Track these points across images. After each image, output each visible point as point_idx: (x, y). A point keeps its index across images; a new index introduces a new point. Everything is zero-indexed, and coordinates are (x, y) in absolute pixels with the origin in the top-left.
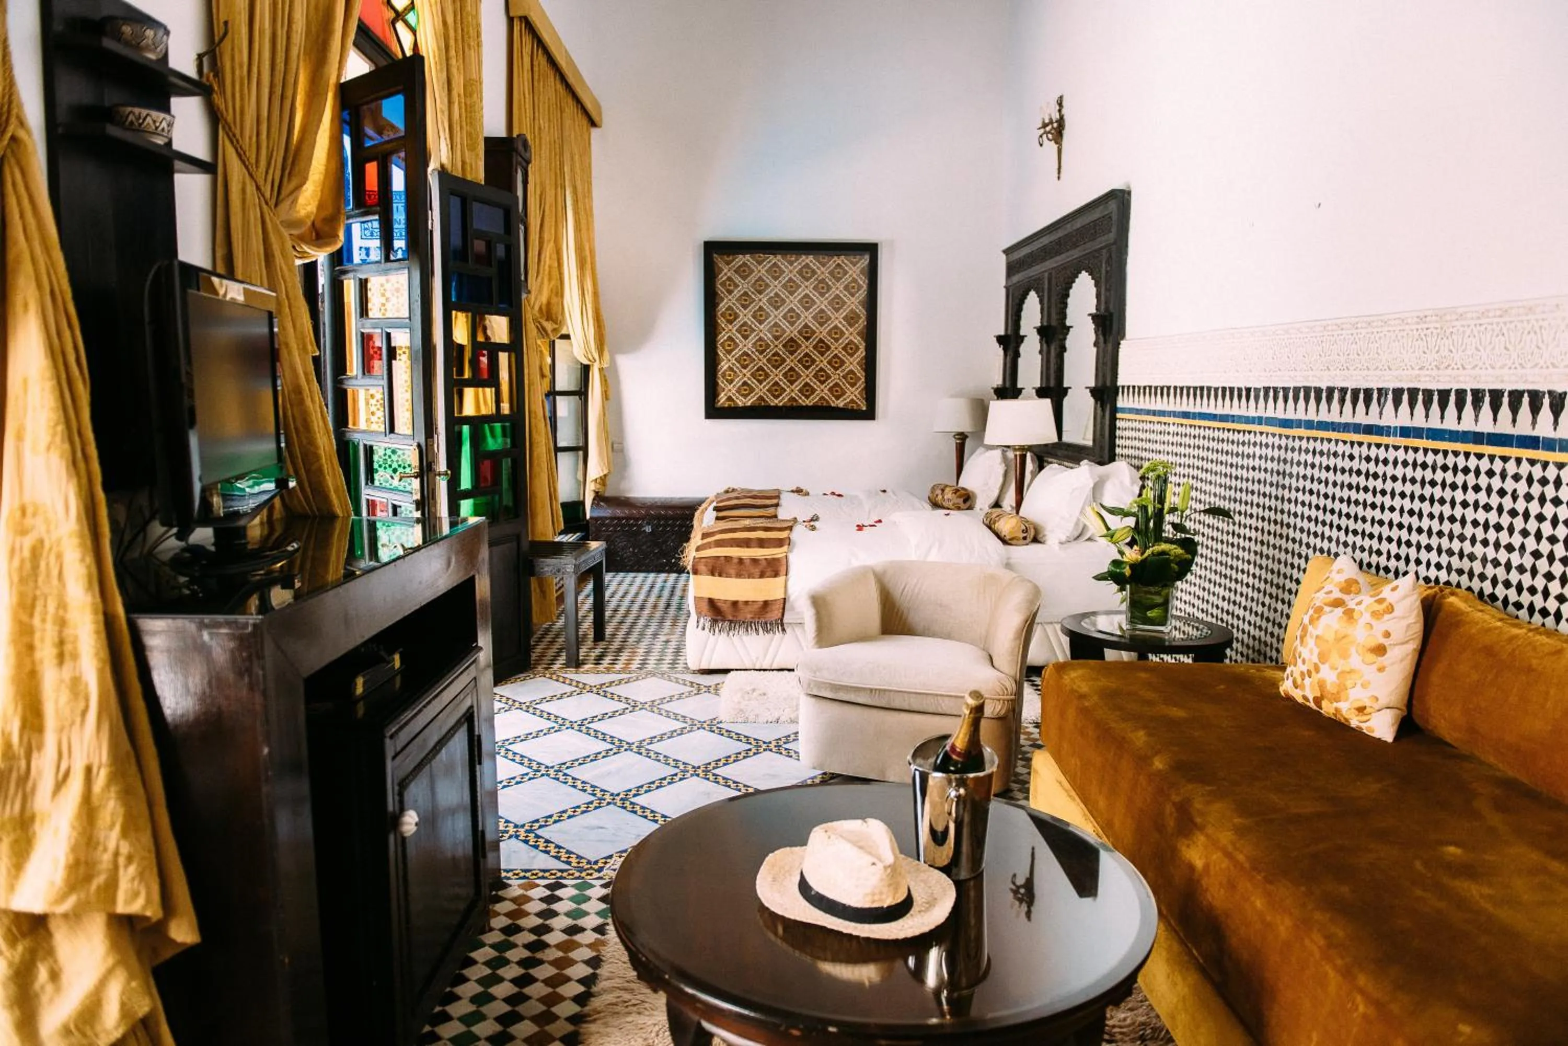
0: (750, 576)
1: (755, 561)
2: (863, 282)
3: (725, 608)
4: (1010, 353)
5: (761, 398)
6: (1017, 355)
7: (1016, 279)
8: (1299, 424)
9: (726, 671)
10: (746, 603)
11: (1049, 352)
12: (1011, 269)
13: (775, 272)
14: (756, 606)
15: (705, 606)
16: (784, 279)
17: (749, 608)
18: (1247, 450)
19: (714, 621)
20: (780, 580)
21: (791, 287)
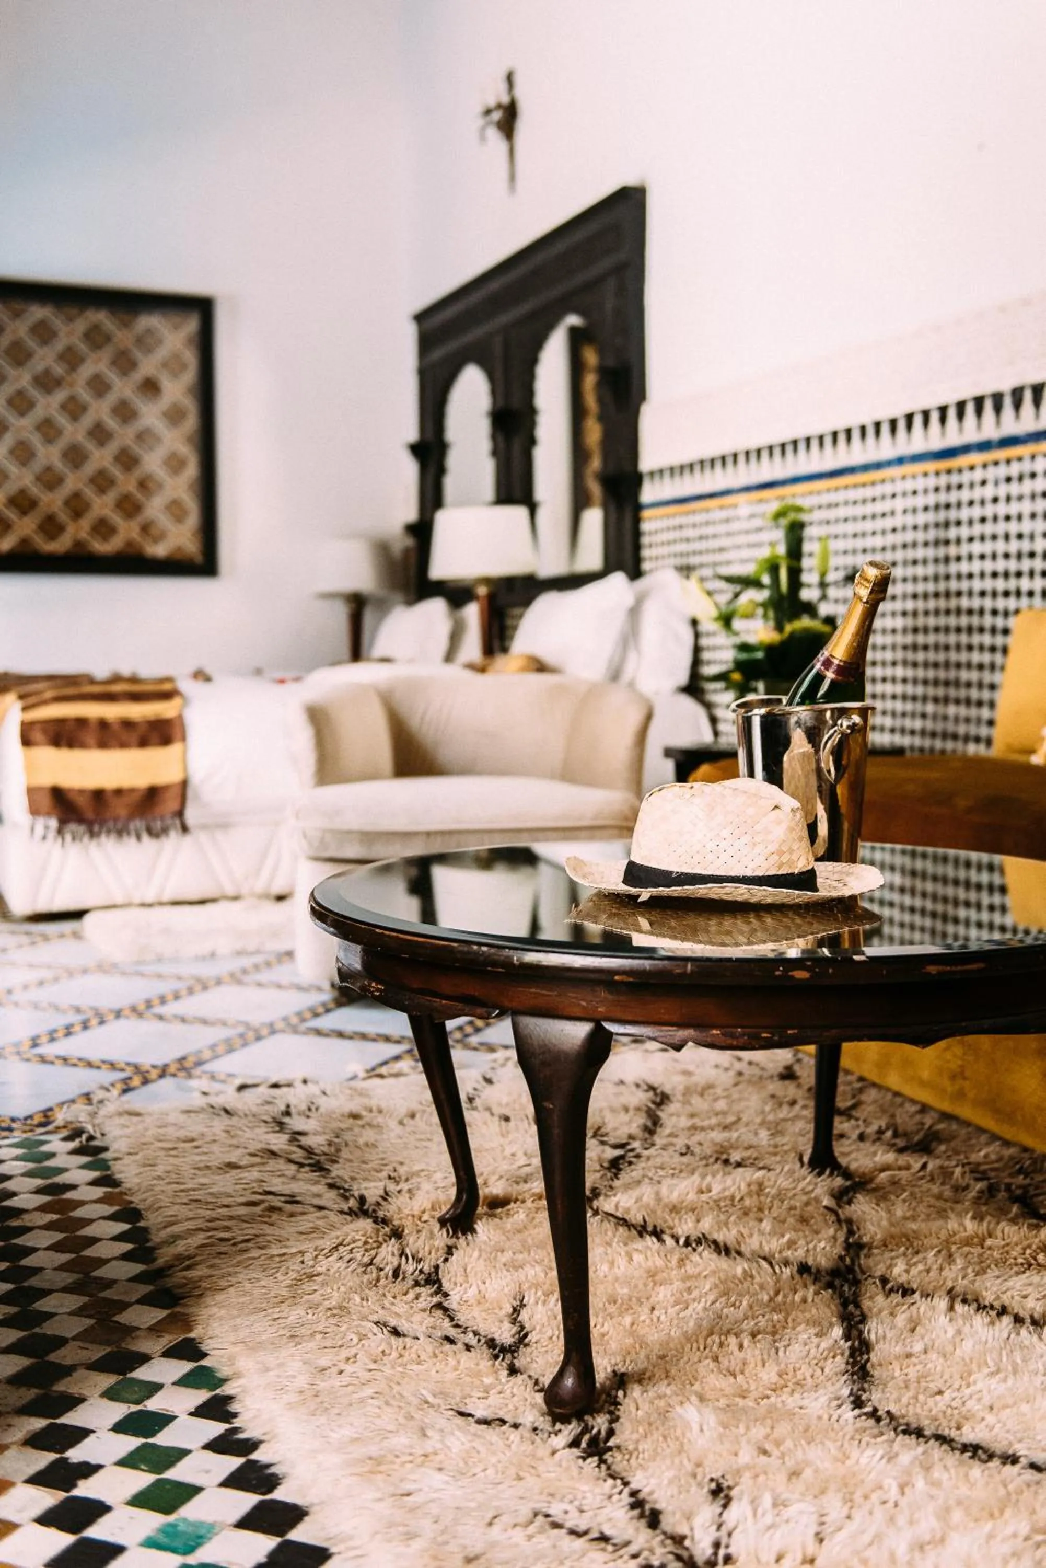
0: (123, 745)
1: (127, 724)
2: (191, 358)
3: (81, 802)
4: (432, 471)
5: (25, 542)
6: (441, 470)
7: (437, 354)
8: (966, 449)
9: (77, 915)
10: (119, 792)
11: (508, 448)
12: (426, 343)
13: (44, 333)
14: (136, 797)
15: (46, 801)
16: (60, 345)
17: (126, 800)
18: (879, 507)
19: (63, 822)
20: (175, 749)
21: (71, 359)
